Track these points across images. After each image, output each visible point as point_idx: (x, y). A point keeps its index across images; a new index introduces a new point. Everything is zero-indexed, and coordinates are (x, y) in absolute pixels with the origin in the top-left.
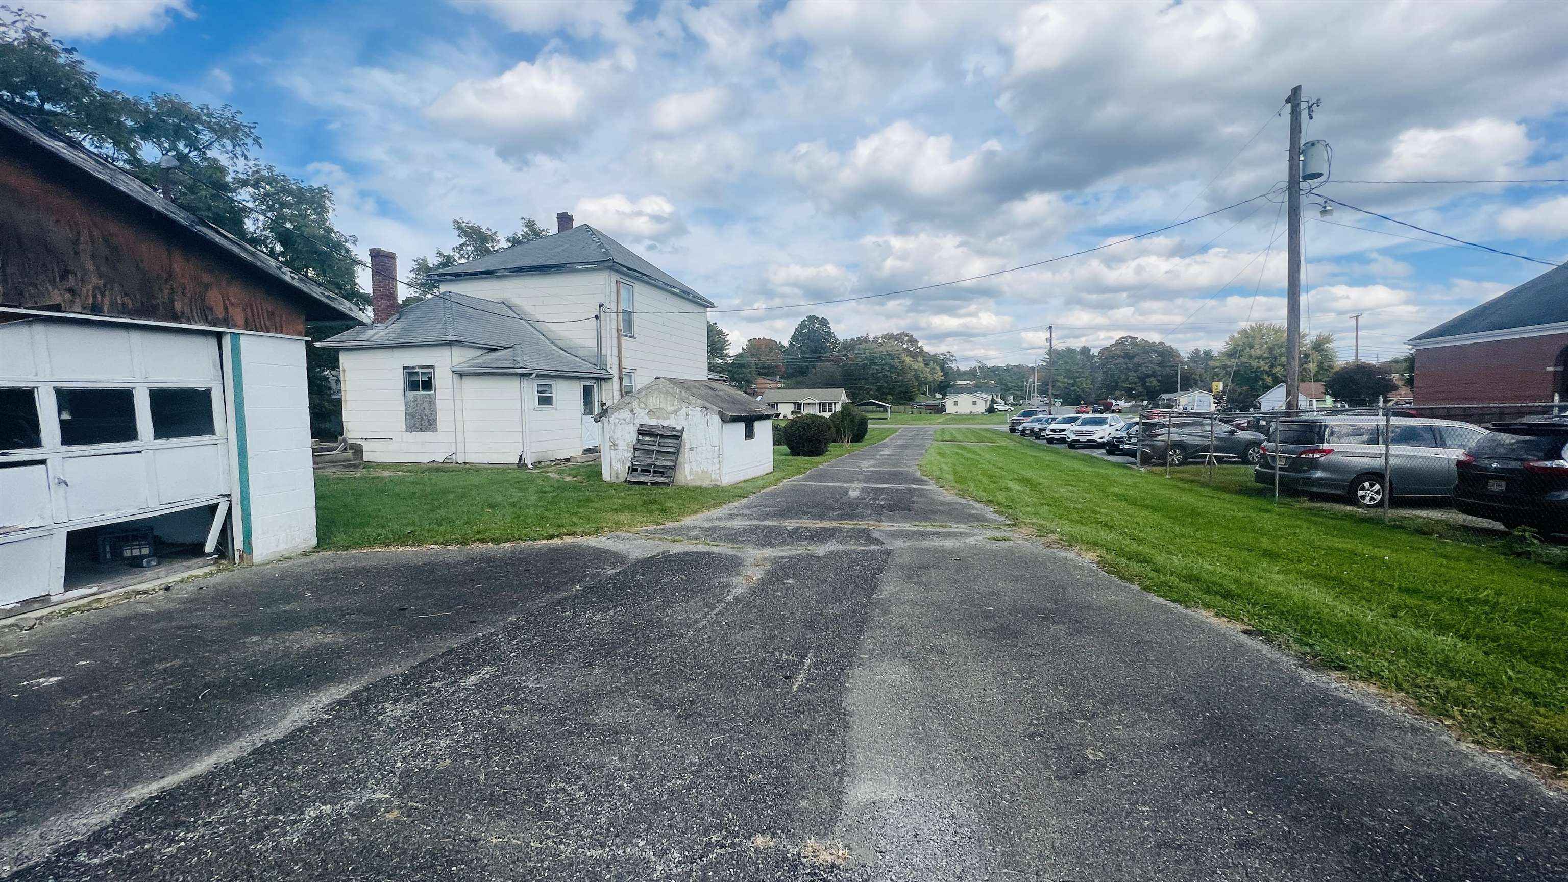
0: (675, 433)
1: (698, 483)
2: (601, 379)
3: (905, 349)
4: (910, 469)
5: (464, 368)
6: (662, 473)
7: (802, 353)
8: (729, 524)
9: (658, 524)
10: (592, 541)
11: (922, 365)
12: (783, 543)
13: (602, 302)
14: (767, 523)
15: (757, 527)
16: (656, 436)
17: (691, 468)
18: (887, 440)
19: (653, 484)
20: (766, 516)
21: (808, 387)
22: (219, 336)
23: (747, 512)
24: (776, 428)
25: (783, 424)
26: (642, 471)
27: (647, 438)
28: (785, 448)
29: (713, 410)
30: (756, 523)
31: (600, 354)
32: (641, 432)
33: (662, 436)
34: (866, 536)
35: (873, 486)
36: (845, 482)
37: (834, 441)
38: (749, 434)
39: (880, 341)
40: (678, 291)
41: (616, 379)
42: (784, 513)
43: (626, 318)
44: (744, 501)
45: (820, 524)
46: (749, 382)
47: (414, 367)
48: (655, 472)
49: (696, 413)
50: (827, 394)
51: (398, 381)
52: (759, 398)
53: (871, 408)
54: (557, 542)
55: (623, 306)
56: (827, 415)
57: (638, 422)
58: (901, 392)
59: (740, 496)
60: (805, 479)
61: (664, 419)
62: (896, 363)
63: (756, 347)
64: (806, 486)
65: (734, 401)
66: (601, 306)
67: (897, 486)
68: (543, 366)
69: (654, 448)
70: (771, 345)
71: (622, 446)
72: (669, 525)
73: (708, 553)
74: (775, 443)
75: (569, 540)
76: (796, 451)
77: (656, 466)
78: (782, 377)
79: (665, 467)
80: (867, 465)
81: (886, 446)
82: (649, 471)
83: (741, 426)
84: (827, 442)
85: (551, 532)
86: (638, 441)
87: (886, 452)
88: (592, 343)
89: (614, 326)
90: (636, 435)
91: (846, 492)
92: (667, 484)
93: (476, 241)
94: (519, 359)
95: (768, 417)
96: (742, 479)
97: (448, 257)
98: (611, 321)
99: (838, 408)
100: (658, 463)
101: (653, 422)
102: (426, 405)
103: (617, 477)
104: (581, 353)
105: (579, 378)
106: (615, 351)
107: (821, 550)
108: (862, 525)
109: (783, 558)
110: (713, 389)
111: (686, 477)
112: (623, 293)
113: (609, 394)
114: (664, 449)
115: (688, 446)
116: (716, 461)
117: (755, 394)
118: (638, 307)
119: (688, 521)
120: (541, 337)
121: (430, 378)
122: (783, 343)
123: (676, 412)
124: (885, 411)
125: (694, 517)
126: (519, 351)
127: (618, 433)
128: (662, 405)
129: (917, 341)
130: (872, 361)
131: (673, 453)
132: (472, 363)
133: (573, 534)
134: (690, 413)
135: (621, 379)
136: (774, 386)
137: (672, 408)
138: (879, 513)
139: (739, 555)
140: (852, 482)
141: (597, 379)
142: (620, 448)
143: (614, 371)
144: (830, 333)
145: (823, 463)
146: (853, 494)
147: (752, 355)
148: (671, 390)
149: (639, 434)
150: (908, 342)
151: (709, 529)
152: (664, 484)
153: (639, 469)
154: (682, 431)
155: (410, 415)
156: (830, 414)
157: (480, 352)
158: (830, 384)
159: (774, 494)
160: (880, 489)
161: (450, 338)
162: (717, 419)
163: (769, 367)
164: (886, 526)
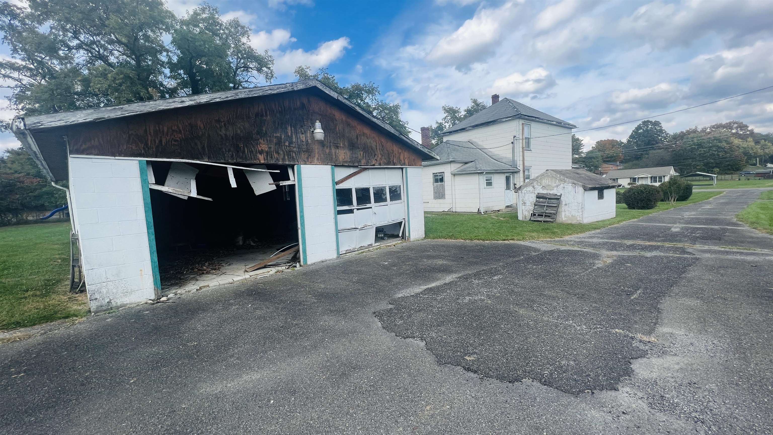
0: (556, 197)
1: (569, 222)
2: (514, 172)
3: (733, 134)
4: (728, 217)
5: (456, 172)
6: (549, 216)
7: (637, 146)
8: (590, 240)
9: (551, 238)
10: (522, 243)
11: (753, 144)
12: (624, 250)
13: (515, 135)
14: (613, 241)
15: (607, 242)
16: (546, 198)
17: (565, 214)
18: (711, 199)
19: (544, 222)
20: (612, 238)
21: (642, 167)
22: (402, 169)
23: (601, 236)
24: (617, 194)
25: (622, 191)
26: (539, 215)
27: (541, 200)
28: (624, 205)
29: (579, 184)
30: (606, 240)
31: (514, 160)
32: (538, 197)
33: (549, 199)
34: (683, 251)
35: (692, 226)
36: (668, 223)
37: (662, 200)
38: (601, 196)
39: (708, 130)
40: (555, 123)
41: (521, 172)
42: (623, 237)
43: (527, 141)
44: (599, 231)
45: (648, 243)
46: (596, 167)
47: (437, 173)
48: (545, 216)
49: (569, 187)
50: (657, 171)
51: (431, 179)
52: (604, 176)
53: (698, 178)
54: (506, 242)
55: (526, 135)
56: (657, 184)
57: (536, 192)
58: (729, 165)
59: (595, 229)
60: (639, 221)
61: (551, 190)
62: (724, 144)
63: (601, 145)
64: (639, 225)
65: (591, 179)
66: (515, 137)
67: (713, 227)
68: (488, 168)
69: (545, 204)
70: (613, 144)
71: (528, 203)
72: (557, 239)
73: (581, 251)
74: (618, 202)
75: (512, 242)
76: (631, 206)
77: (546, 213)
78: (621, 162)
79: (551, 213)
80: (687, 215)
81: (709, 203)
82: (542, 216)
83: (596, 193)
84: (656, 201)
85: (504, 238)
86: (537, 201)
87: (708, 207)
88: (510, 156)
89: (521, 146)
90: (535, 198)
91: (670, 228)
92: (552, 222)
93: (451, 114)
94: (478, 166)
95: (613, 187)
96: (596, 220)
97: (440, 123)
98: (519, 143)
99: (667, 179)
100: (547, 212)
101: (545, 192)
102: (441, 188)
103: (526, 218)
104: (504, 161)
105: (504, 173)
106: (521, 158)
107: (649, 254)
108: (680, 245)
109: (624, 256)
110: (578, 174)
111: (562, 219)
112: (526, 128)
113: (519, 180)
114: (551, 205)
115: (564, 203)
116: (580, 211)
117: (601, 174)
118: (533, 135)
119: (567, 238)
120: (486, 155)
121: (443, 177)
122: (622, 141)
123: (557, 186)
124: (712, 179)
125: (570, 236)
126: (477, 163)
127: (526, 198)
128: (550, 184)
129: (747, 127)
130: (700, 145)
131: (556, 207)
132: (458, 170)
133: (513, 239)
134: (565, 186)
135: (524, 172)
136: (616, 168)
137: (555, 185)
138: (694, 240)
139: (598, 253)
140: (676, 223)
141: (512, 172)
142: (527, 204)
143: (521, 168)
144: (661, 131)
145: (652, 213)
146: (674, 230)
147: (599, 151)
148: (555, 176)
149: (537, 198)
150: (737, 128)
151: (580, 242)
152: (551, 222)
153: (537, 214)
154: (561, 196)
155: (435, 193)
156: (660, 183)
157: (462, 164)
158: (662, 163)
159: (616, 228)
160: (697, 228)
161: (450, 160)
162: (581, 189)
163: (611, 157)
164: (698, 246)
